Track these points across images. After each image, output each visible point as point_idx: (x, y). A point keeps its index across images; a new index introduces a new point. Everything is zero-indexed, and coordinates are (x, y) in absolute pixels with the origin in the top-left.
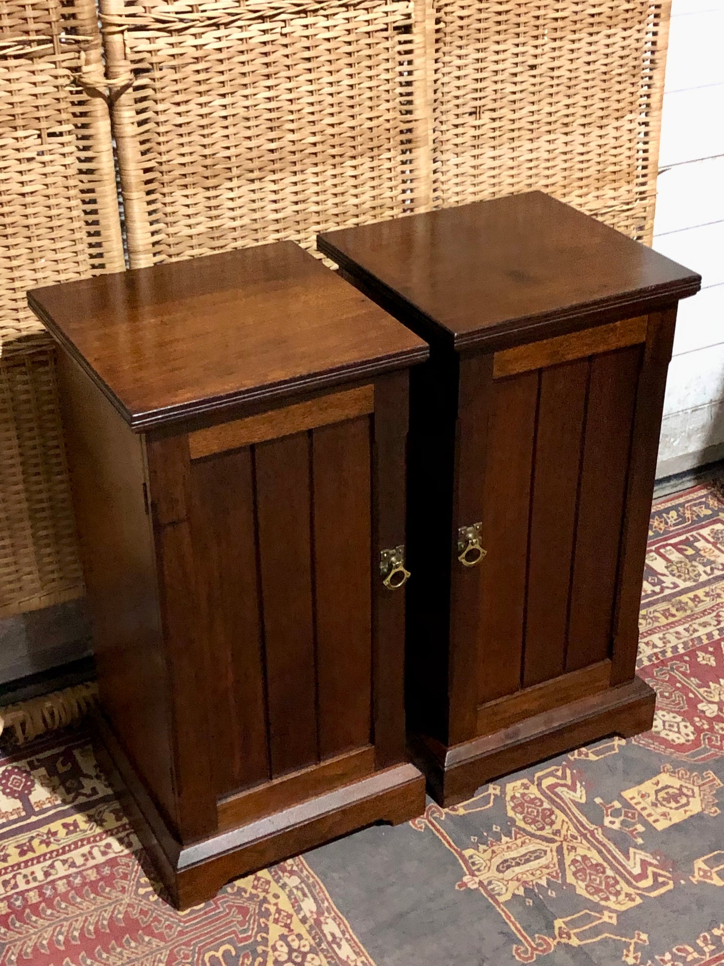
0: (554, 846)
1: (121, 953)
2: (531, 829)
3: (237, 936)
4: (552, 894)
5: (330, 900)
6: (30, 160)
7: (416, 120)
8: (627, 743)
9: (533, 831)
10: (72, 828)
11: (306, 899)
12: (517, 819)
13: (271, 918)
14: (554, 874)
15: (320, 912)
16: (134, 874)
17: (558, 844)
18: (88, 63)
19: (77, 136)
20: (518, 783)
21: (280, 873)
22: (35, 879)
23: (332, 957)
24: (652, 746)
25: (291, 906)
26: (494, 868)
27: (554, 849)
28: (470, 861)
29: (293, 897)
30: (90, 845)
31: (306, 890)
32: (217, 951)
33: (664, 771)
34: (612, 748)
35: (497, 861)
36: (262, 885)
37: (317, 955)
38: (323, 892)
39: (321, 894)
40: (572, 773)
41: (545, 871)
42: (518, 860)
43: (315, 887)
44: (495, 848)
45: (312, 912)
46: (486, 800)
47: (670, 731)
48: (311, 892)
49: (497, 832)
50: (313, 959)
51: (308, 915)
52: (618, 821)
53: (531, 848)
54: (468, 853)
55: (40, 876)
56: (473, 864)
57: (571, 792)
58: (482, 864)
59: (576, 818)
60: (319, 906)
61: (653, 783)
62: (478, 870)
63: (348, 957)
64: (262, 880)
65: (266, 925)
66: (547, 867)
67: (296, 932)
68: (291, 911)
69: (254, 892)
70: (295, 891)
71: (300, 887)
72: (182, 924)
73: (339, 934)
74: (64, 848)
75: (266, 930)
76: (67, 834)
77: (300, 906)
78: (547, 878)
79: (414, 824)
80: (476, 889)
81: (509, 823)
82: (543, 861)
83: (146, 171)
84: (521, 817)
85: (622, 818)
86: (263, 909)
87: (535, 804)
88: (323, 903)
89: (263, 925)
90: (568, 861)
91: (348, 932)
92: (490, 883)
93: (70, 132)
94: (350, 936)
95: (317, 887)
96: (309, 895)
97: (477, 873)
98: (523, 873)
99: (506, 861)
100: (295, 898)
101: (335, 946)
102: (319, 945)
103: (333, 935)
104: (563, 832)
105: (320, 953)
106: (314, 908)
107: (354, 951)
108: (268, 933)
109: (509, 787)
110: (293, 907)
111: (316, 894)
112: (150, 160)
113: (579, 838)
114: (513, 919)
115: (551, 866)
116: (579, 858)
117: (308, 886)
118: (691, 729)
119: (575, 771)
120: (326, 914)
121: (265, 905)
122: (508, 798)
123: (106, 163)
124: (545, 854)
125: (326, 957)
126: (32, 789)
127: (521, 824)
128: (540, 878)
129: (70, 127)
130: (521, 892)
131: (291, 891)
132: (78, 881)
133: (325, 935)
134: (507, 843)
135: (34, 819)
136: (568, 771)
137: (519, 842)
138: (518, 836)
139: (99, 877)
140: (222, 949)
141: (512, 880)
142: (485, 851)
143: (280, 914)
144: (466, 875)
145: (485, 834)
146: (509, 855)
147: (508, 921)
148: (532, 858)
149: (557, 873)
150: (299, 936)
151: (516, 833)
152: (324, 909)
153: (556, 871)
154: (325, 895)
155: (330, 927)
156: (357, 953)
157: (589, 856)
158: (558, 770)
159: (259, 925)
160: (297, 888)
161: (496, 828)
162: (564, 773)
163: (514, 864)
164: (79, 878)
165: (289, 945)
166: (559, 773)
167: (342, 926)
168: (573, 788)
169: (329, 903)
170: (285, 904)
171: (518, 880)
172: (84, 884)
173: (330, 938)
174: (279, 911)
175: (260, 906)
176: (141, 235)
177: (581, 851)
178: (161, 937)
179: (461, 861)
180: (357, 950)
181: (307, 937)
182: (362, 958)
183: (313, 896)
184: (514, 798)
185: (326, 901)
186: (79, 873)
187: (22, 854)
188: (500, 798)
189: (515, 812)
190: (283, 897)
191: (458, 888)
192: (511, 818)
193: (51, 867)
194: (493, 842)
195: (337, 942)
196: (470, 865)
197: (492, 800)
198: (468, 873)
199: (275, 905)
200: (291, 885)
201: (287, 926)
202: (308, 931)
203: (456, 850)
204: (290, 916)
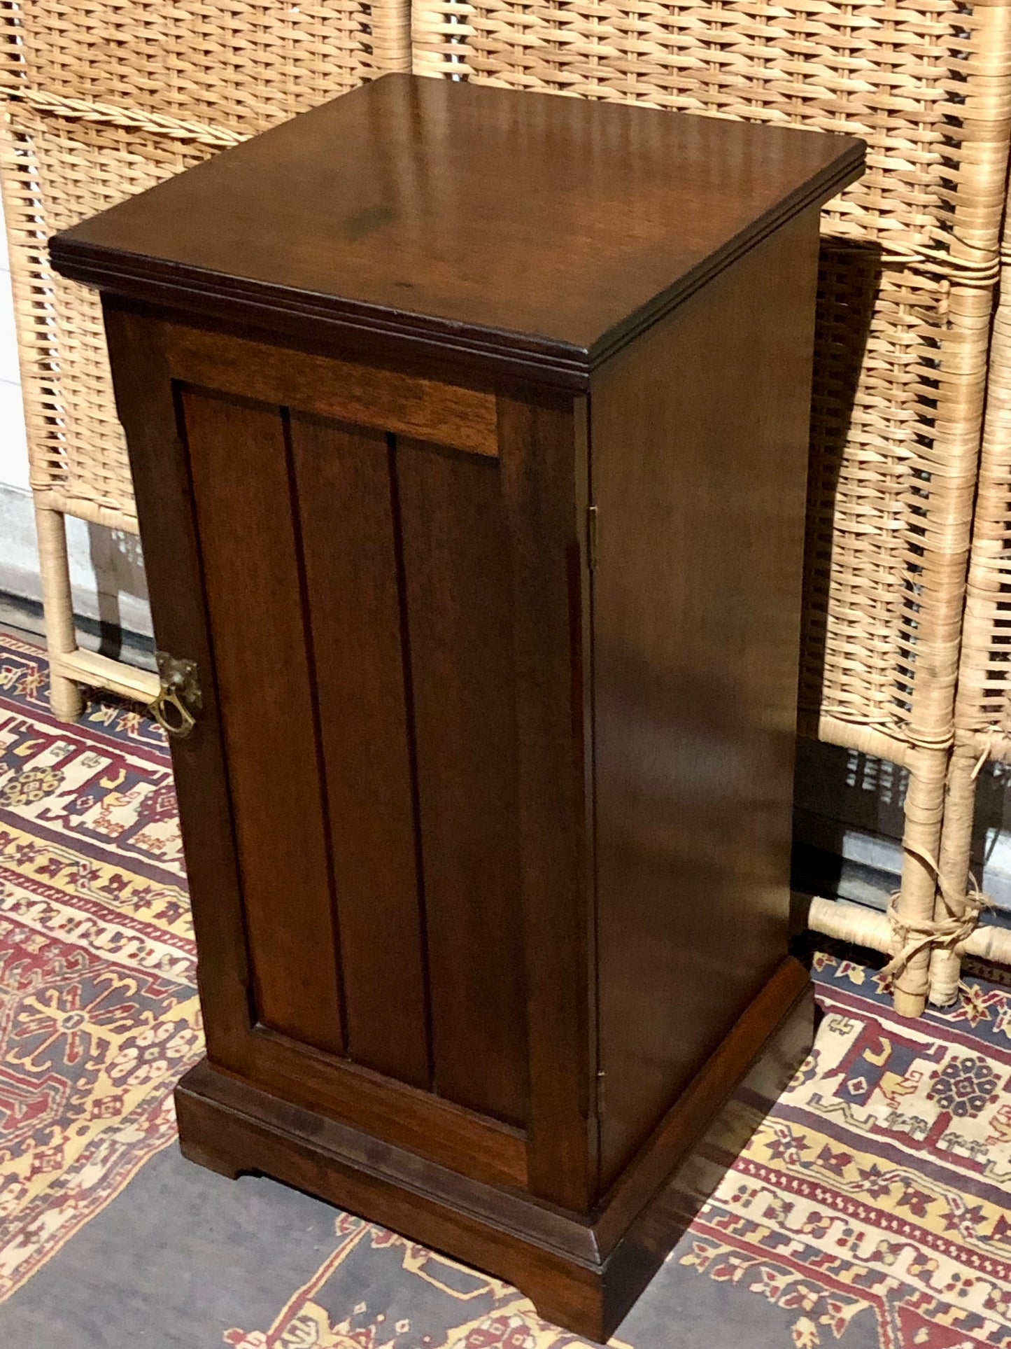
5: (115, 1195)
10: (115, 885)
11: (100, 1165)
13: (42, 1148)
15: (83, 1194)
16: (58, 978)
21: (144, 1117)
25: (76, 1157)
28: (295, 1322)
29: (93, 1148)
30: (89, 916)
31: (114, 1158)
36: (107, 1108)
38: (125, 1179)
39: (119, 1178)
43: (128, 1163)
44: (348, 1342)
45: (79, 1185)
46: (467, 1286)
48: (115, 1164)
49: (394, 1331)
51: (71, 1185)
54: (310, 1309)
55: (9, 903)
56: (293, 1331)
58: (303, 1341)
60: (93, 1189)
62: (285, 1344)
64: (118, 1105)
65: (25, 1151)
67: (29, 1186)
68: (66, 1165)
69: (89, 1106)
70: (106, 1145)
71: (117, 1146)
73: (45, 1235)
74: (73, 897)
75: (16, 1152)
76: (103, 889)
77: (83, 1166)
81: (428, 1339)
86: (47, 1131)
88: (104, 1189)
89: (24, 1147)
91: (57, 1242)
94: (52, 1248)
95: (129, 1167)
96: (108, 1165)
100: (92, 1153)
101: (19, 1239)
103: (41, 1228)
106: (87, 1185)
107: (20, 1266)
108: (12, 1159)
110: (77, 1161)
111: (115, 1172)
117: (123, 1155)
120: (82, 1204)
121: (57, 1129)
122: (496, 1314)
126: (166, 820)
131: (102, 1141)
132: (18, 938)
133: (35, 1219)
135: (112, 848)
139: (36, 952)
142: (338, 1334)
143: (55, 1154)
144: (264, 1332)
145: (380, 1318)
150: (24, 1192)
152: (93, 1196)
154: (121, 1183)
155: (52, 1220)
156: (16, 1271)
159: (21, 1143)
160: (114, 1142)
161: (403, 1326)
164: (23, 936)
167: (64, 1230)
169: (107, 1198)
170: (74, 1147)
172: (17, 947)
173: (32, 1228)
174: (59, 1149)
175: (54, 1123)
179: (285, 1310)
180: (22, 1270)
181: (25, 1201)
182: (9, 1283)
183: (110, 1170)
184: (504, 1320)
185: (109, 1191)
186: (34, 931)
187: (42, 870)
188: (489, 1302)
189: (468, 1338)
190: (85, 1139)
191: (226, 1333)
192: (446, 1338)
193: (31, 904)
194: (367, 1335)
195: (28, 1237)
196: (289, 1326)
197: (476, 1293)
198: (270, 1332)
199: (66, 1139)
200: (119, 1137)
201: (35, 1171)
202: (36, 1198)
203: (307, 1292)
204: (58, 1166)
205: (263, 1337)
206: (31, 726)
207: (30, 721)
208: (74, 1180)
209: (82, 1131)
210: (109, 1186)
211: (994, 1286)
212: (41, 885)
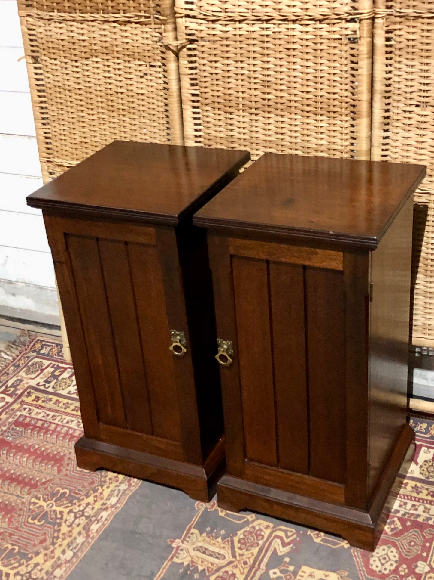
0: (232, 559)
1: (42, 466)
2: (237, 545)
3: (75, 489)
4: (196, 576)
5: (123, 505)
6: (141, 77)
7: (359, 101)
8: (349, 548)
9: (236, 547)
11: (116, 497)
12: (237, 536)
13: (96, 494)
14: (210, 570)
15: (112, 506)
17: (234, 560)
18: (165, 31)
19: (164, 70)
20: (266, 523)
21: (126, 481)
22: (62, 422)
23: (88, 525)
24: (358, 559)
25: (107, 495)
26: (194, 546)
27: (229, 560)
28: (189, 535)
29: (113, 492)
31: (120, 494)
32: (63, 489)
33: (338, 574)
34: (335, 544)
35: (200, 544)
36: (113, 480)
37: (86, 519)
38: (125, 500)
39: (123, 500)
40: (295, 539)
41: (210, 565)
42: (207, 552)
43: (125, 495)
44: (207, 539)
45: (111, 504)
46: (240, 518)
47: (380, 560)
48: (121, 496)
49: (220, 534)
50: (82, 519)
52: (279, 574)
53: (222, 552)
54: (193, 530)
55: (65, 421)
56: (189, 537)
57: (281, 546)
58: (193, 540)
59: (263, 557)
60: (116, 504)
61: (324, 574)
62: (187, 541)
63: (93, 529)
65: (90, 495)
66: (212, 564)
67: (94, 506)
68: (105, 498)
69: (108, 480)
70: (116, 491)
72: (72, 472)
73: (103, 519)
75: (87, 496)
77: (110, 498)
78: (204, 569)
79: (198, 504)
80: (173, 548)
81: (231, 535)
82: (216, 561)
83: (193, 95)
84: (242, 536)
85: (283, 575)
86: (97, 488)
87: (257, 537)
88: (119, 504)
89: (89, 494)
90: (224, 570)
91: (108, 522)
92: (182, 550)
93: (160, 67)
94: (106, 524)
96: (119, 496)
97: (185, 542)
98: (198, 557)
99: (201, 547)
101: (96, 522)
102: (93, 516)
103: (102, 517)
104: (244, 557)
105: (88, 520)
108: (86, 498)
109: (260, 521)
111: (122, 498)
112: (196, 90)
113: (247, 566)
114: (164, 571)
115: (215, 565)
116: (230, 573)
117: (123, 493)
118: (393, 568)
119: (298, 539)
120: (113, 509)
121: (100, 488)
122: (250, 526)
123: (173, 86)
124: (223, 559)
125: (87, 523)
127: (236, 539)
128: (202, 566)
129: (160, 64)
130: (185, 564)
132: (71, 432)
133: (99, 515)
134: (218, 542)
136: (295, 536)
137: (222, 545)
138: (227, 543)
140: (65, 490)
141: (191, 556)
142: (203, 537)
143: (100, 495)
144: (180, 538)
145: (215, 531)
146: (206, 546)
147: (161, 569)
148: (214, 556)
149: (212, 571)
150: (93, 508)
151: (228, 541)
152: (116, 506)
153: (213, 569)
155: (105, 514)
156: (97, 531)
157: (237, 576)
158: (291, 532)
160: (119, 490)
161: (223, 532)
162: (292, 535)
163: (202, 551)
164: (72, 431)
165: (85, 509)
166: (289, 534)
167: (109, 517)
168: (284, 545)
169: (120, 506)
170: (106, 493)
171: (192, 558)
172: (71, 435)
173: (99, 518)
174: (101, 493)
175: (98, 486)
176: (190, 129)
177: (236, 571)
178: (59, 471)
179: (185, 532)
180: (99, 530)
181: (95, 510)
182: (95, 535)
183: (119, 498)
184: (254, 527)
185: (120, 504)
186: (75, 430)
187: (73, 410)
188: (247, 523)
189: (244, 533)
190: (110, 490)
191: (168, 541)
192: (237, 534)
193: (72, 421)
194: (213, 536)
195: (98, 521)
196: (187, 536)
197: (243, 521)
198: (182, 539)
199: (103, 490)
200: (120, 488)
201: (95, 501)
202: (98, 509)
203: (191, 526)
204: (102, 499)
205: (180, 541)
206: (58, 366)
207: (57, 364)
208: (109, 503)
209: (108, 487)
210: (120, 503)
211: (401, 501)
212: (74, 415)
